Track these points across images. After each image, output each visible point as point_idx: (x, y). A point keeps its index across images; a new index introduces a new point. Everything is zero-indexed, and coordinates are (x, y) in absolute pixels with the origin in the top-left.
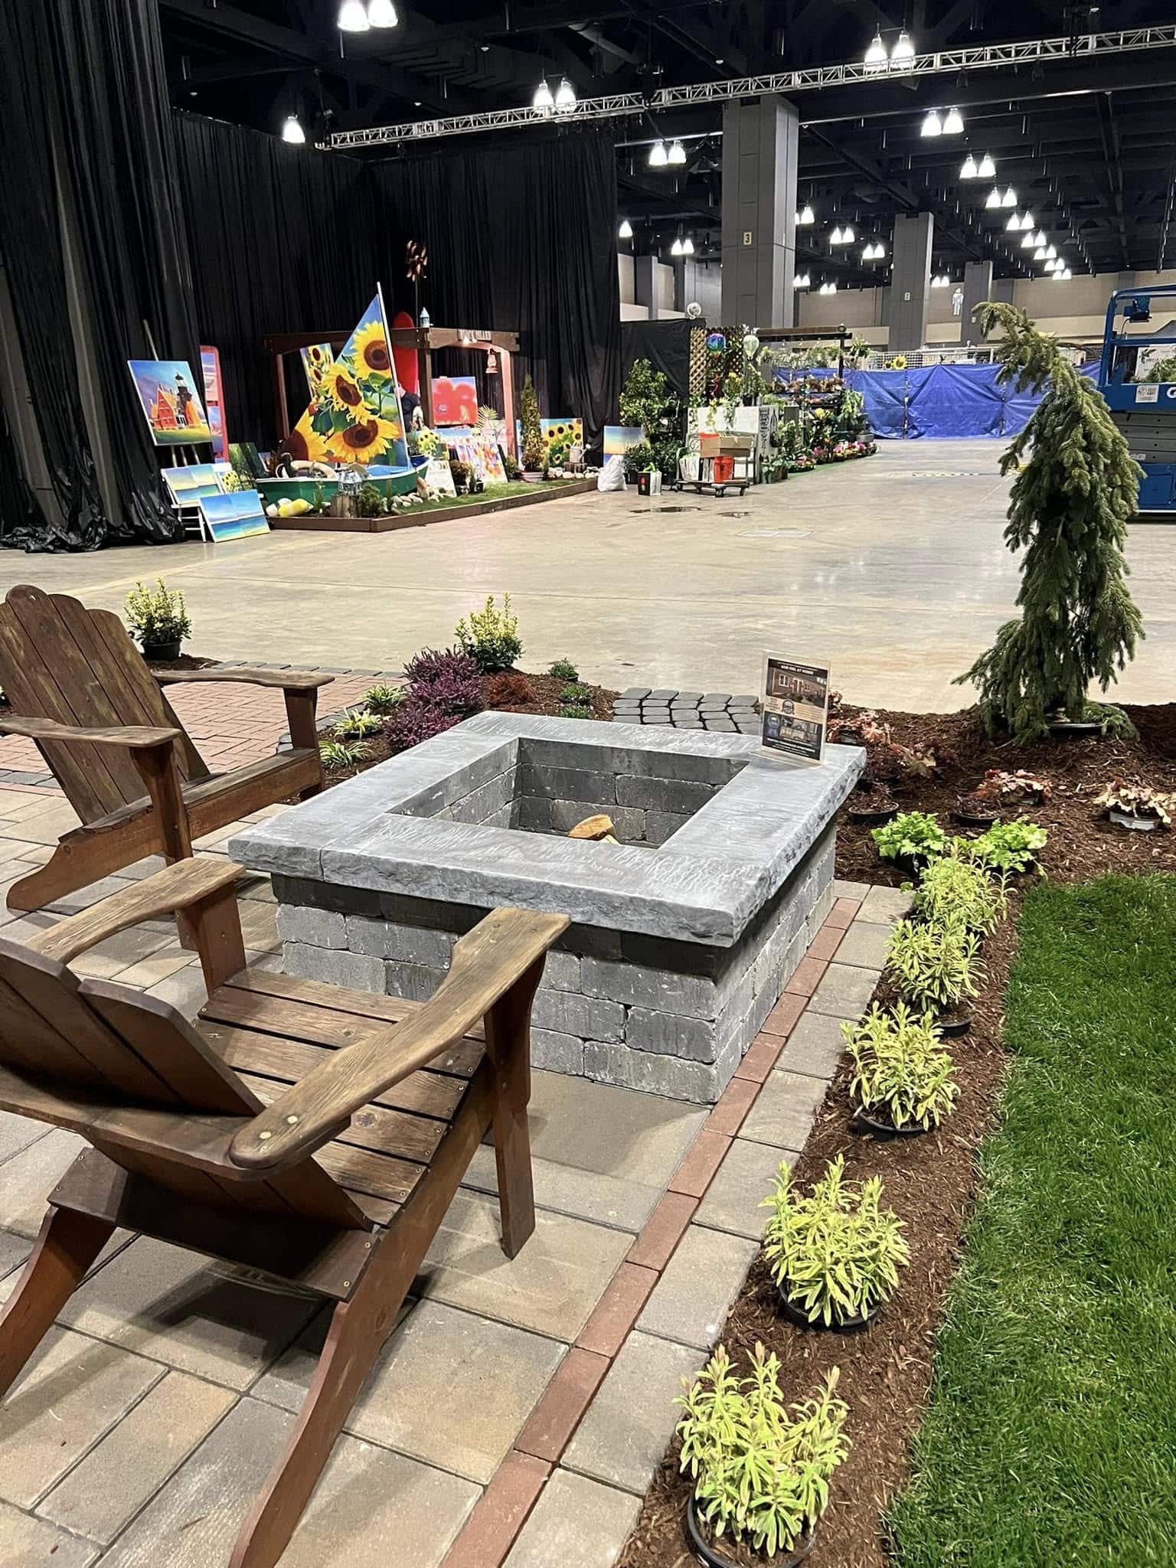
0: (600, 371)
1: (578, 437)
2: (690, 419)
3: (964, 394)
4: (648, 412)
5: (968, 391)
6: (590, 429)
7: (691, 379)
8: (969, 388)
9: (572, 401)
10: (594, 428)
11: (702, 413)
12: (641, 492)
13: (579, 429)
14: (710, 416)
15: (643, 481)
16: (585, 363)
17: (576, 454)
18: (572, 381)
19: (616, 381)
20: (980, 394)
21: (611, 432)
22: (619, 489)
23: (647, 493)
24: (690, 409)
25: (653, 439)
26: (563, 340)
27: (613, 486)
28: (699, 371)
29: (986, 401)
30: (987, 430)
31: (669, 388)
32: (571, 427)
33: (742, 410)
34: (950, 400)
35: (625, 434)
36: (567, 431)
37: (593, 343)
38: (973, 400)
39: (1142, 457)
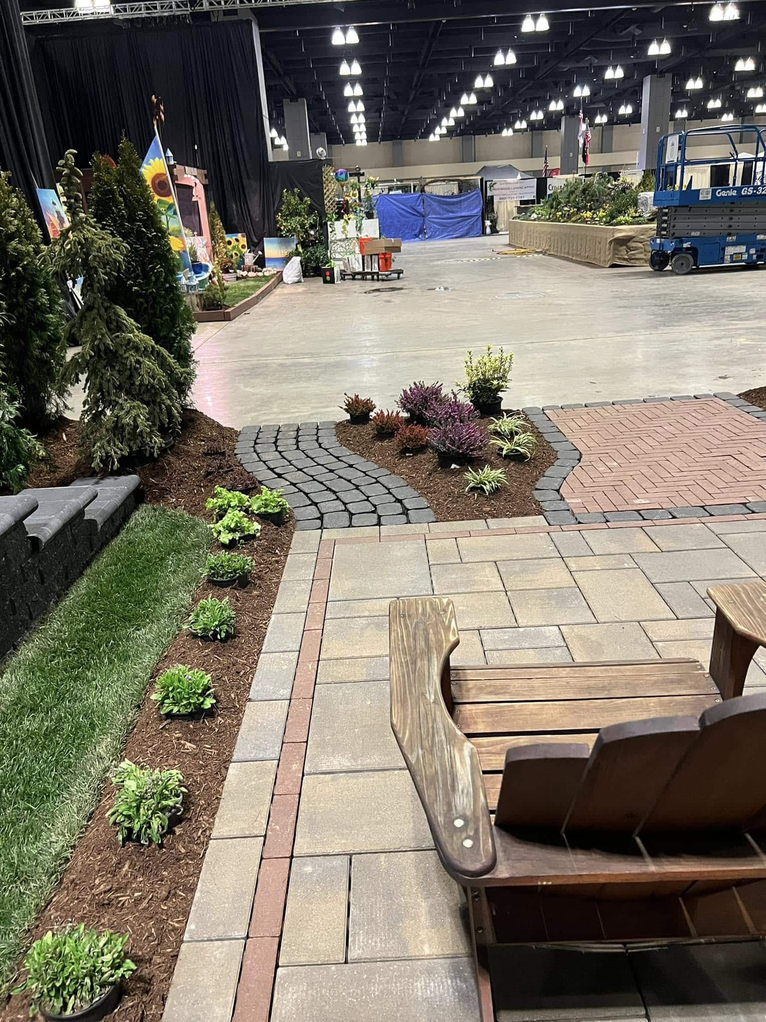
0: (257, 196)
1: (243, 247)
2: (330, 230)
3: (400, 214)
4: (303, 226)
5: (402, 212)
6: (252, 241)
7: (326, 202)
8: (403, 209)
9: (235, 222)
10: (256, 241)
11: (339, 225)
12: (325, 282)
13: (243, 241)
14: (344, 227)
15: (328, 273)
16: (244, 193)
17: (249, 259)
18: (234, 206)
19: (270, 207)
20: (408, 212)
21: (267, 241)
22: (299, 282)
23: (332, 281)
24: (329, 223)
25: (304, 245)
26: (225, 175)
27: (296, 279)
28: (331, 196)
29: (412, 217)
30: (417, 236)
31: (311, 210)
32: (237, 240)
33: (366, 222)
34: (391, 217)
35: (280, 243)
36: (234, 243)
37: (249, 178)
38: (404, 216)
39: (698, 234)
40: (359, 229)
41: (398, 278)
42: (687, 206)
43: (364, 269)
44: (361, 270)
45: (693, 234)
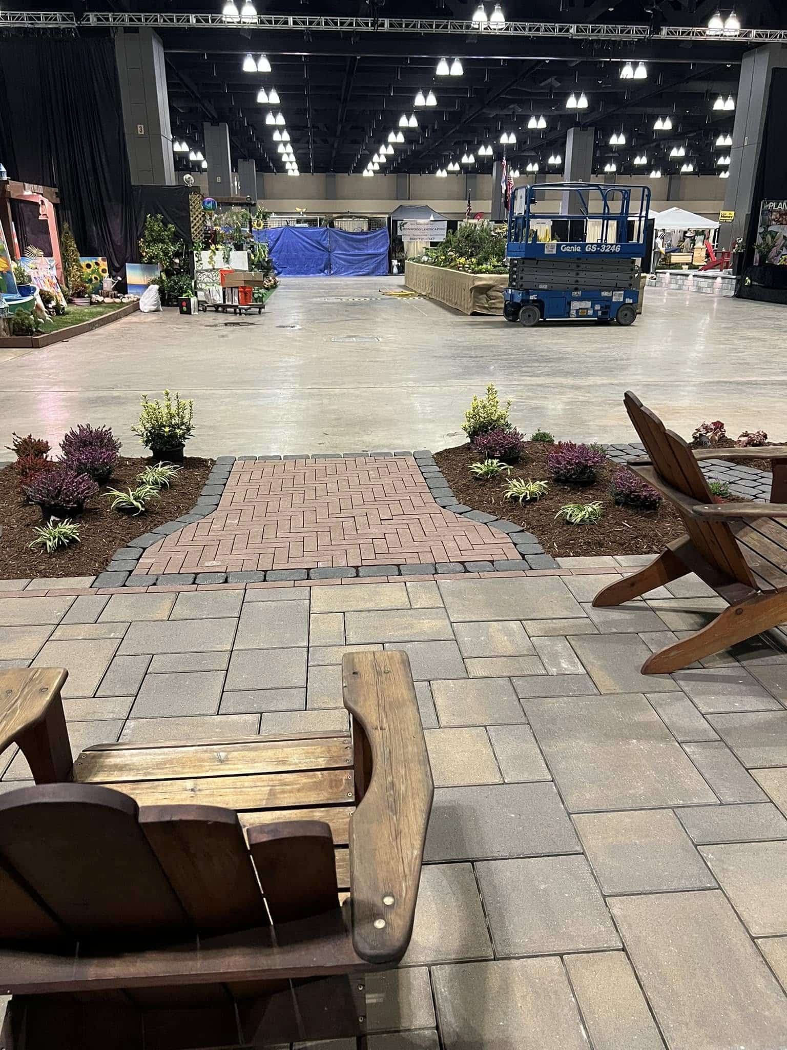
0: (119, 221)
1: (104, 271)
2: (196, 259)
3: (304, 246)
4: (166, 254)
5: (307, 245)
6: (113, 264)
7: (193, 230)
8: (308, 243)
9: (96, 244)
10: (117, 265)
11: (205, 255)
12: (182, 312)
13: (104, 265)
14: (211, 258)
15: (184, 304)
16: (105, 216)
17: (108, 284)
18: (94, 228)
19: (133, 231)
20: (313, 246)
21: (131, 268)
22: (157, 310)
23: (189, 312)
24: (195, 252)
25: (168, 273)
26: (84, 195)
27: (153, 308)
28: (198, 224)
29: (318, 251)
31: (175, 238)
32: (97, 264)
33: (234, 254)
34: (296, 250)
35: (144, 270)
36: (93, 266)
37: (110, 200)
38: (309, 250)
39: (545, 287)
40: (227, 260)
41: (260, 313)
42: (535, 259)
43: (224, 302)
44: (222, 302)
45: (541, 287)
